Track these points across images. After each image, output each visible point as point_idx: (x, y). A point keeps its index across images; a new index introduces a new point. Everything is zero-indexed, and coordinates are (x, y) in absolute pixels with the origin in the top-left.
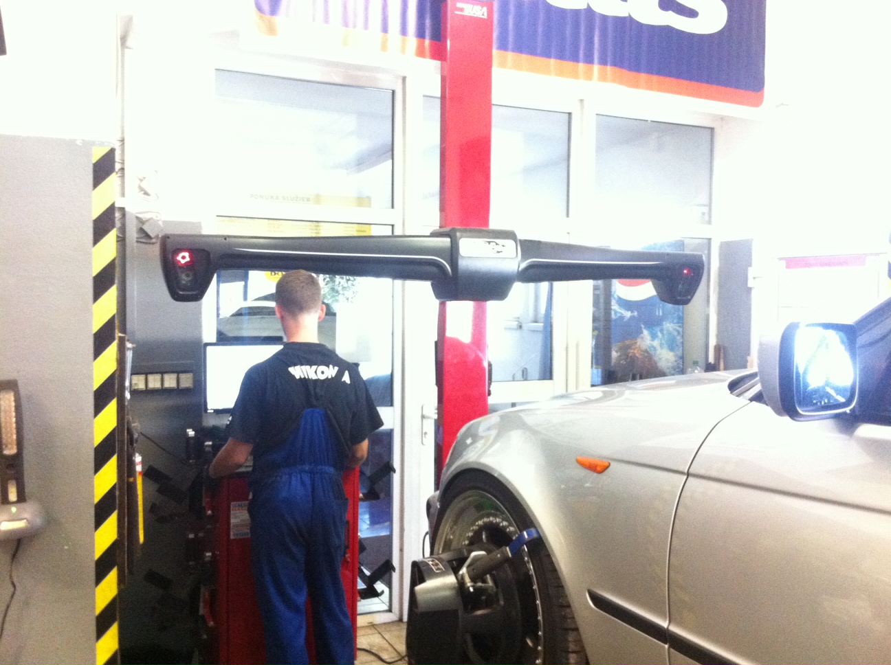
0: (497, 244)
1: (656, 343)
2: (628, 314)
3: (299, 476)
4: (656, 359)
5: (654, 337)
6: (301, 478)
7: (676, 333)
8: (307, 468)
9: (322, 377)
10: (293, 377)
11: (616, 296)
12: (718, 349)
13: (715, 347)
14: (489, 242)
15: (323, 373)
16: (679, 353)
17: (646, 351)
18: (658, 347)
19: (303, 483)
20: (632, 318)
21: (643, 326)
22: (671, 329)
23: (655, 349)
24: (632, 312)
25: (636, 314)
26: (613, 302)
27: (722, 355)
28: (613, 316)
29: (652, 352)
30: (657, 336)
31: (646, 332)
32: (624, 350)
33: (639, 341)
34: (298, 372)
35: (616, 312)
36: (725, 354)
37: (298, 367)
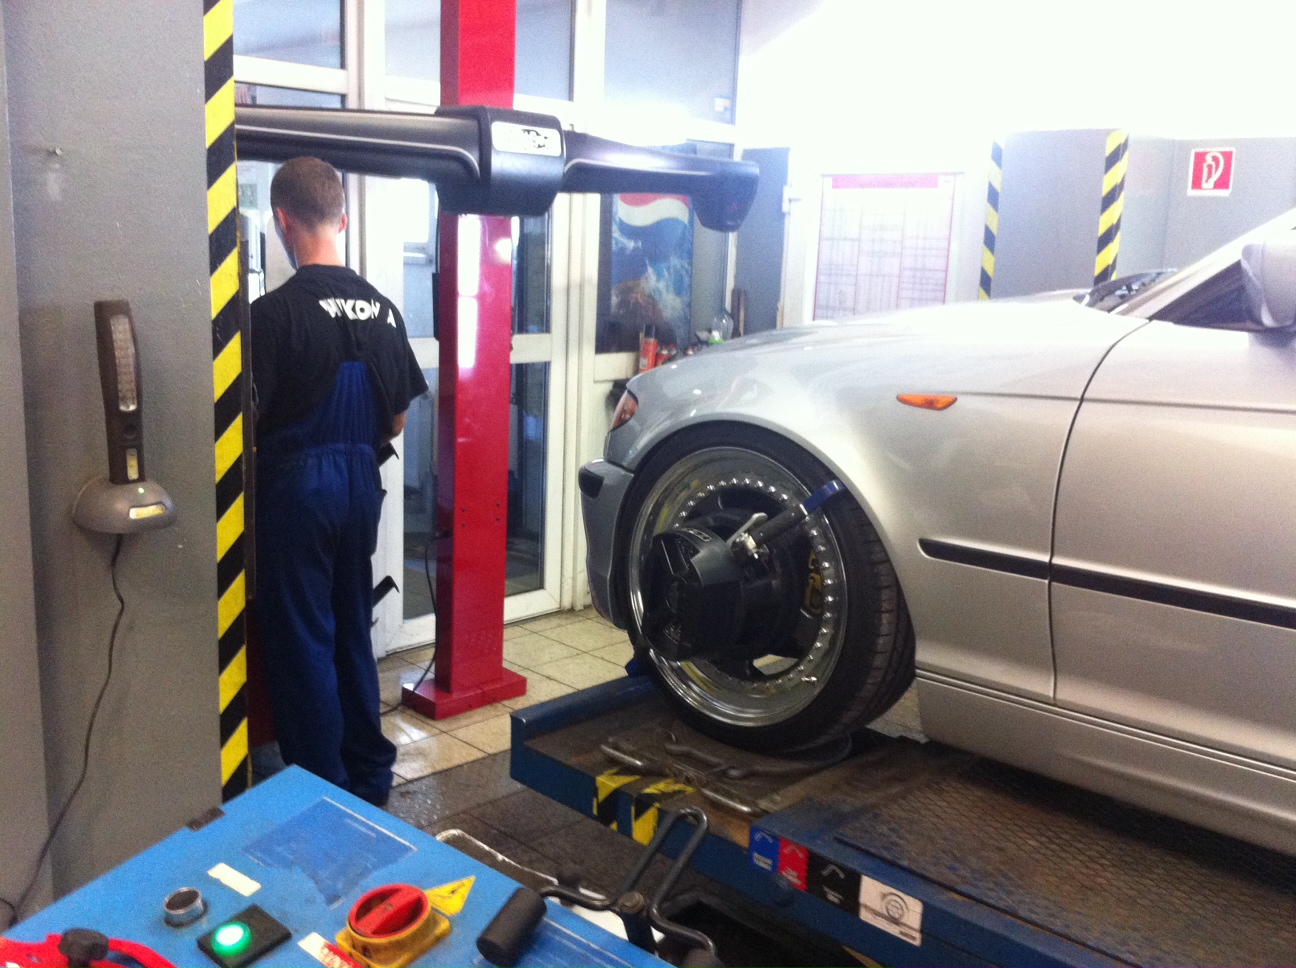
0: (538, 134)
1: (661, 285)
2: (631, 244)
3: (331, 457)
4: (661, 306)
5: (659, 276)
6: (335, 461)
7: (684, 273)
8: (341, 446)
9: (363, 317)
10: (327, 313)
11: (617, 219)
12: (737, 294)
13: (734, 292)
14: (529, 131)
15: (362, 310)
16: (686, 299)
17: (650, 296)
18: (664, 292)
19: (337, 467)
20: (635, 249)
21: (647, 262)
22: (679, 266)
23: (660, 293)
24: (636, 243)
25: (640, 244)
26: (615, 228)
27: (742, 301)
28: (614, 247)
29: (657, 297)
30: (663, 276)
31: (650, 270)
32: (625, 293)
33: (643, 283)
34: (330, 306)
35: (617, 240)
36: (746, 299)
37: (331, 301)
